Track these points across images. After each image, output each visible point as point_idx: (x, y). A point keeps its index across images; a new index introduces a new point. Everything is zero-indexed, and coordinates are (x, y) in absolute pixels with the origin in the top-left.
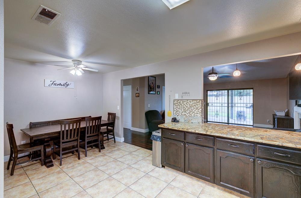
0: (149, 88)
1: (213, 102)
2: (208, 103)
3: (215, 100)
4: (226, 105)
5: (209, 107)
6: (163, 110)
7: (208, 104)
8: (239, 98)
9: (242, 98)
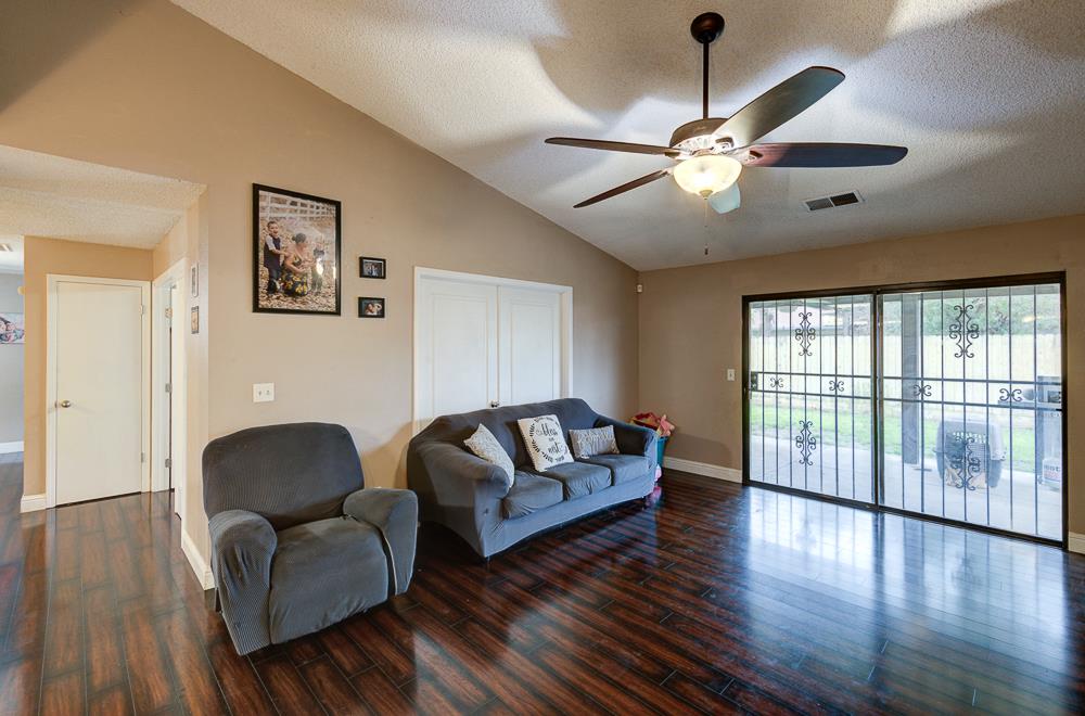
0: (264, 271)
1: (784, 368)
2: (755, 374)
3: (795, 355)
4: (864, 387)
5: (755, 398)
6: (417, 417)
7: (754, 382)
8: (952, 345)
9: (978, 344)
